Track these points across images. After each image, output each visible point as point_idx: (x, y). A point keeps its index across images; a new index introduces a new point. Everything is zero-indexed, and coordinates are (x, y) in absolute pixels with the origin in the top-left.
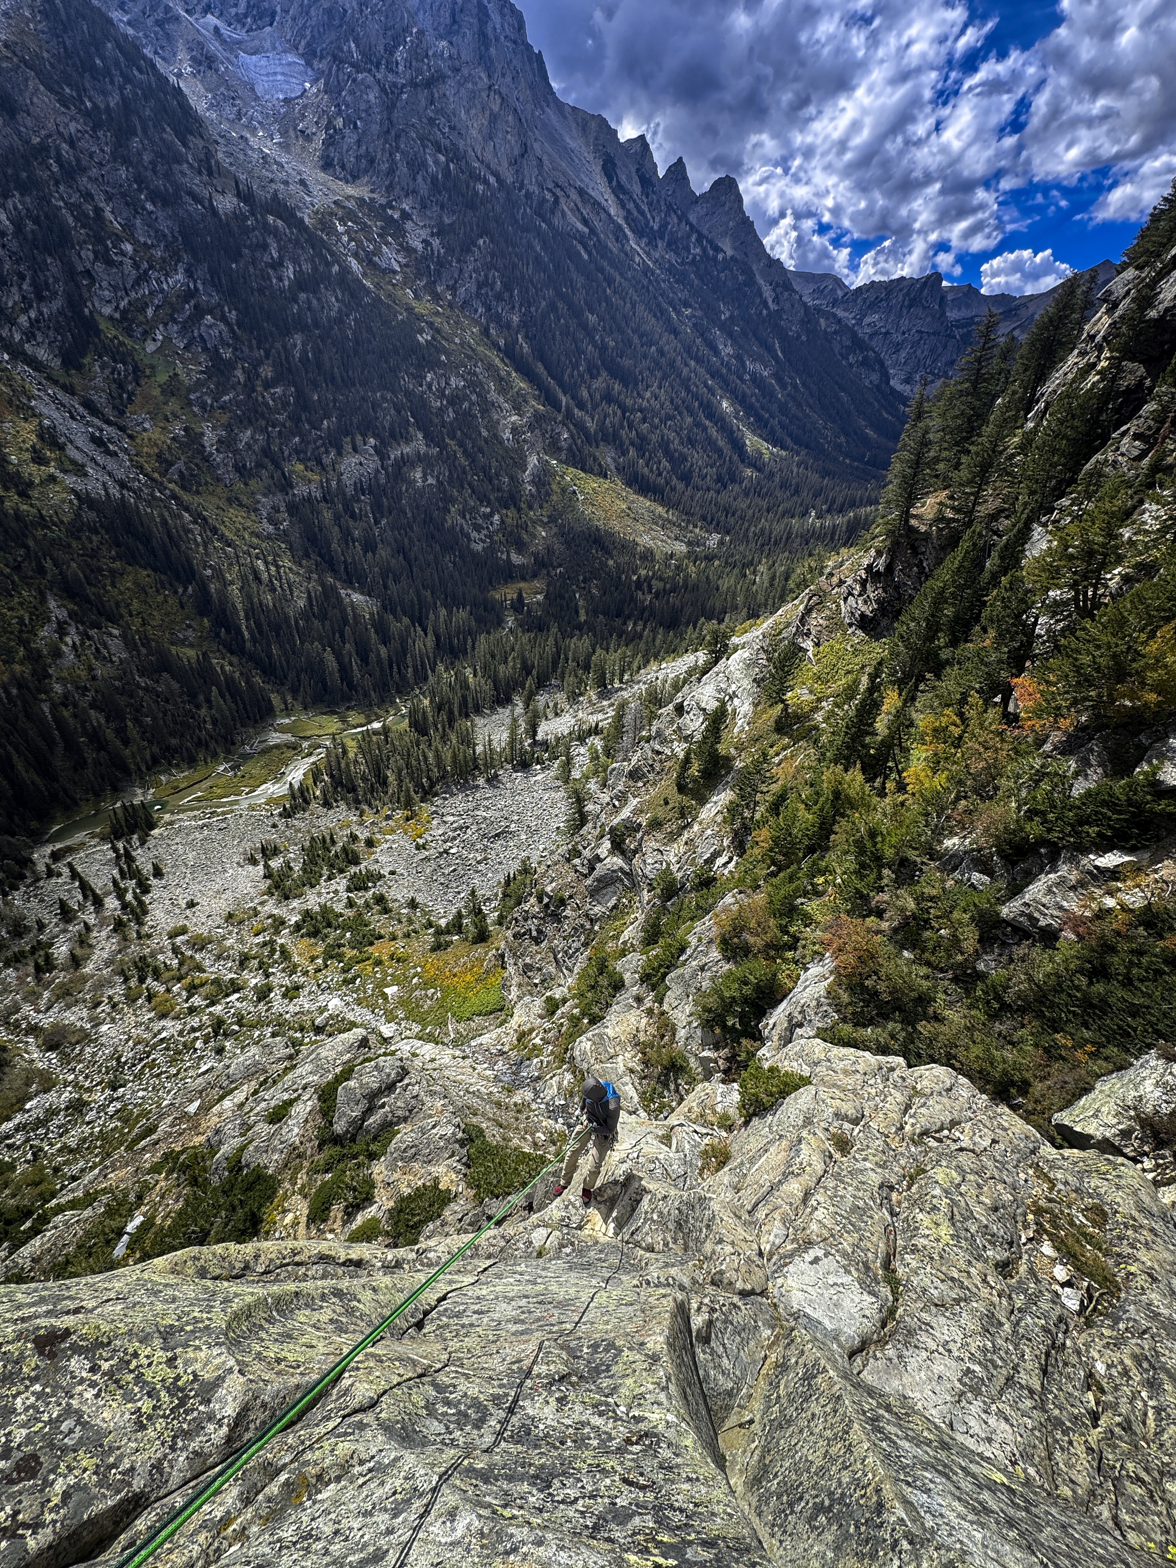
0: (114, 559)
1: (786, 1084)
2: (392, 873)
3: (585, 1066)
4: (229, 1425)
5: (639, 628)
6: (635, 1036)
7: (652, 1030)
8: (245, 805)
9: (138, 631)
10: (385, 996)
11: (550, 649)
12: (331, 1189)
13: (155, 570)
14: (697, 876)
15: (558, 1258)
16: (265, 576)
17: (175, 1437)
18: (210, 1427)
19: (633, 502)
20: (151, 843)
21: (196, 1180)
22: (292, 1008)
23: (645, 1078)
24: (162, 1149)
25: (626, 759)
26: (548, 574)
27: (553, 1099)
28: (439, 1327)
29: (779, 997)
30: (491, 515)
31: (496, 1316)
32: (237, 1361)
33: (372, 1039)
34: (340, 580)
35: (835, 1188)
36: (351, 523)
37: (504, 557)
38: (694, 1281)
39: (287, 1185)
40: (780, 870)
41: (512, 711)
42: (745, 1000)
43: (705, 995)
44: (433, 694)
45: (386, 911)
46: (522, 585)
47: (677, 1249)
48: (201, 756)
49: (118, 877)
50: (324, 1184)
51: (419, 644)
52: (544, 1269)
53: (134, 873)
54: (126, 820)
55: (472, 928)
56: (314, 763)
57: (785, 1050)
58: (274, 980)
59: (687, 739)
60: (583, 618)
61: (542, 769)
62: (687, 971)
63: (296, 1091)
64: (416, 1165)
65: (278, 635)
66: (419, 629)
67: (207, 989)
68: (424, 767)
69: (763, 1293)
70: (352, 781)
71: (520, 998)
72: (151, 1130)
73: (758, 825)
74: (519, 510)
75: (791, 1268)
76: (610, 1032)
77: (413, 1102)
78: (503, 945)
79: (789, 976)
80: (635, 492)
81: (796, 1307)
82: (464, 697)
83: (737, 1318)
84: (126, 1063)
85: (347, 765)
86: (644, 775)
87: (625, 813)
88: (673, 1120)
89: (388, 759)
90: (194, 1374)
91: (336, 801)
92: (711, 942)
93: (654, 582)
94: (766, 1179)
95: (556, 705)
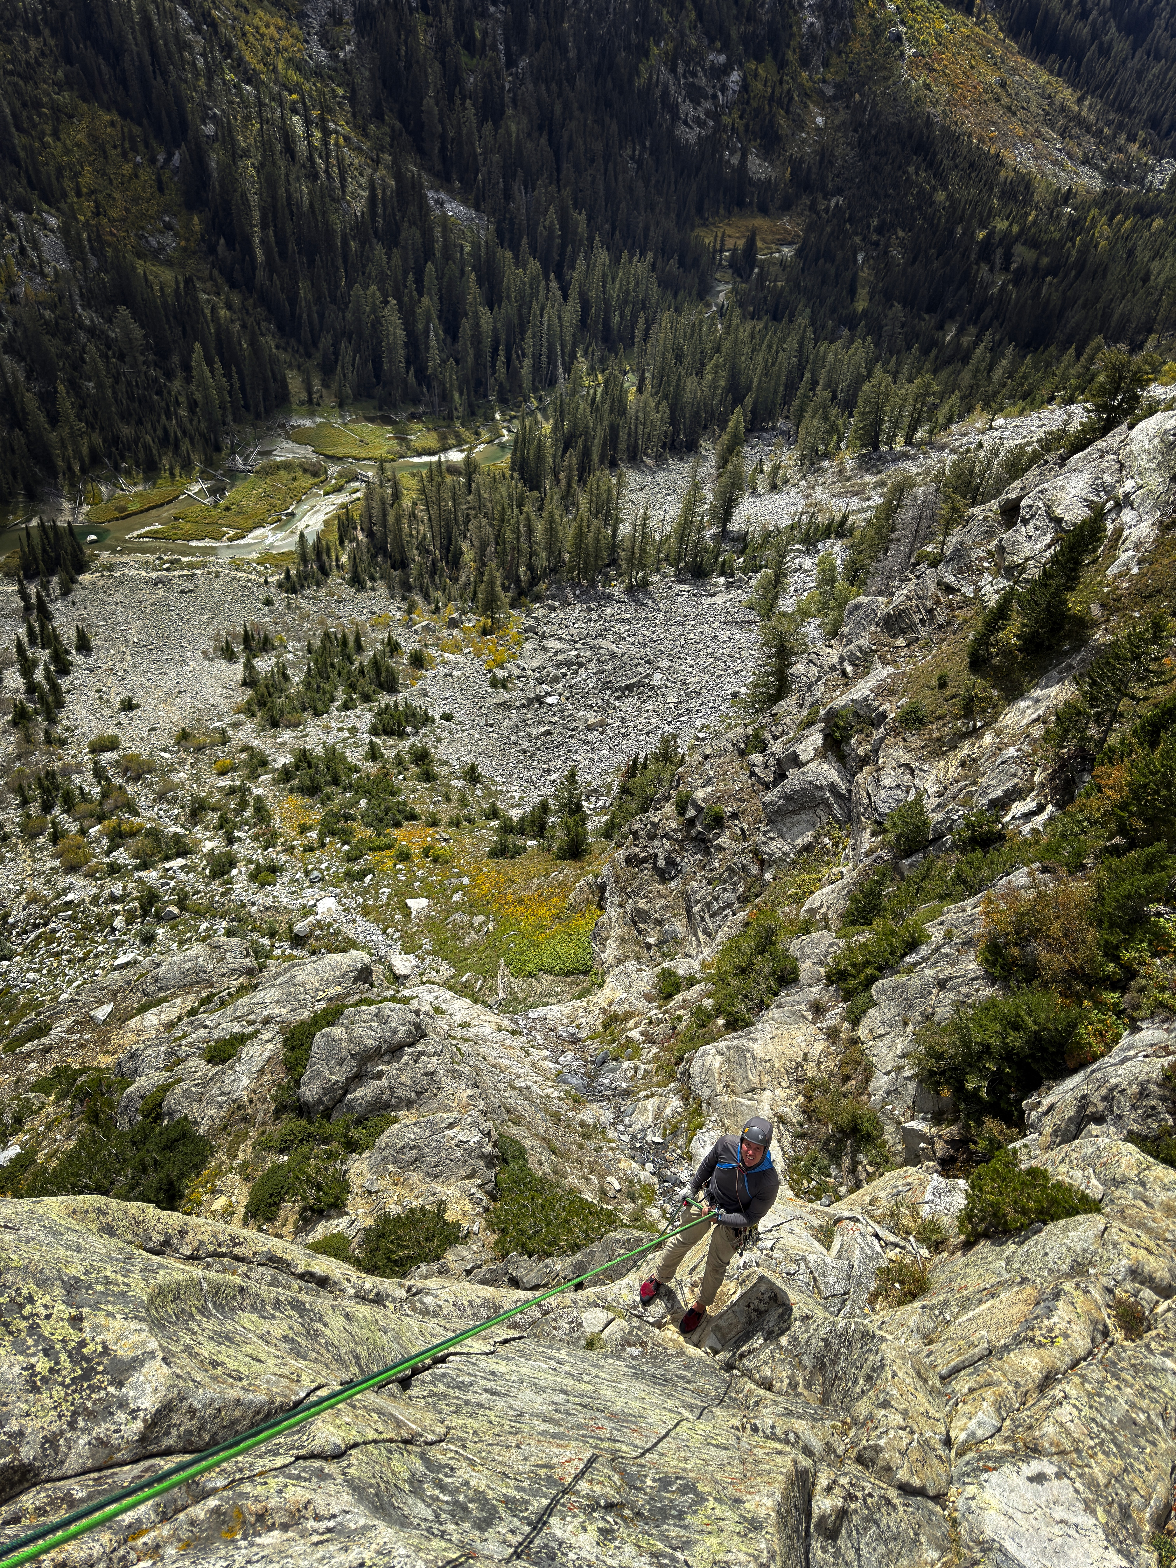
0: (60, 86)
1: (1054, 1202)
2: (447, 717)
3: (705, 1092)
4: (145, 1421)
5: (966, 340)
6: (799, 1066)
7: (831, 1064)
8: (224, 558)
9: (87, 224)
10: (406, 911)
11: (786, 359)
12: (286, 1177)
13: (124, 114)
14: (970, 825)
15: (619, 1358)
16: (302, 147)
17: (75, 1414)
18: (121, 1416)
19: (1014, 71)
20: (78, 594)
21: (97, 1116)
22: (262, 899)
23: (802, 1136)
24: (54, 1061)
25: (886, 592)
26: (813, 207)
27: (643, 1130)
28: (432, 1394)
29: (1071, 1064)
30: (726, 70)
31: (518, 1404)
32: (161, 1345)
33: (378, 972)
34: (429, 171)
35: (1102, 1383)
36: (464, 59)
37: (735, 161)
38: (829, 1449)
39: (222, 1156)
40: (1132, 844)
41: (695, 469)
42: (1009, 1056)
43: (937, 1028)
44: (561, 413)
45: (428, 777)
46: (759, 222)
47: (811, 1397)
48: (166, 462)
49: (25, 639)
50: (276, 1168)
51: (550, 313)
52: (595, 1366)
53: (50, 639)
54: (44, 551)
55: (560, 833)
56: (344, 506)
57: (1065, 1148)
58: (241, 850)
59: (1011, 571)
60: (861, 305)
61: (729, 586)
62: (913, 982)
63: (251, 1023)
64: (415, 1177)
65: (311, 262)
66: (554, 285)
67: (138, 842)
68: (524, 546)
69: (939, 1498)
70: (402, 550)
71: (618, 961)
72: (41, 1031)
73: (1111, 757)
74: (782, 65)
75: (994, 1476)
76: (758, 1049)
77: (425, 1081)
78: (606, 870)
79: (1100, 1034)
80: (1024, 51)
81: (988, 1534)
82: (614, 430)
83: (888, 1520)
84: (14, 926)
85: (398, 519)
86: (912, 627)
87: (862, 690)
88: (842, 1209)
89: (467, 522)
90: (104, 1344)
91: (373, 579)
92: (968, 943)
93: (1019, 249)
94: (983, 1337)
95: (776, 469)
